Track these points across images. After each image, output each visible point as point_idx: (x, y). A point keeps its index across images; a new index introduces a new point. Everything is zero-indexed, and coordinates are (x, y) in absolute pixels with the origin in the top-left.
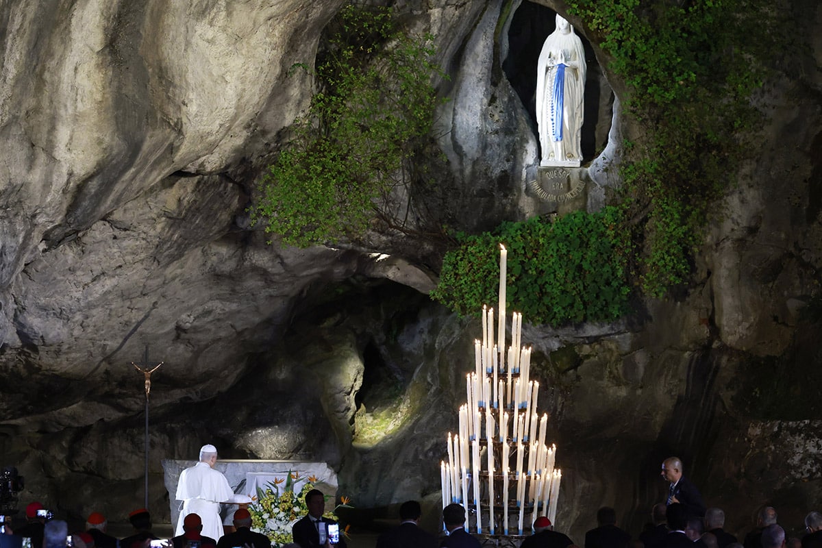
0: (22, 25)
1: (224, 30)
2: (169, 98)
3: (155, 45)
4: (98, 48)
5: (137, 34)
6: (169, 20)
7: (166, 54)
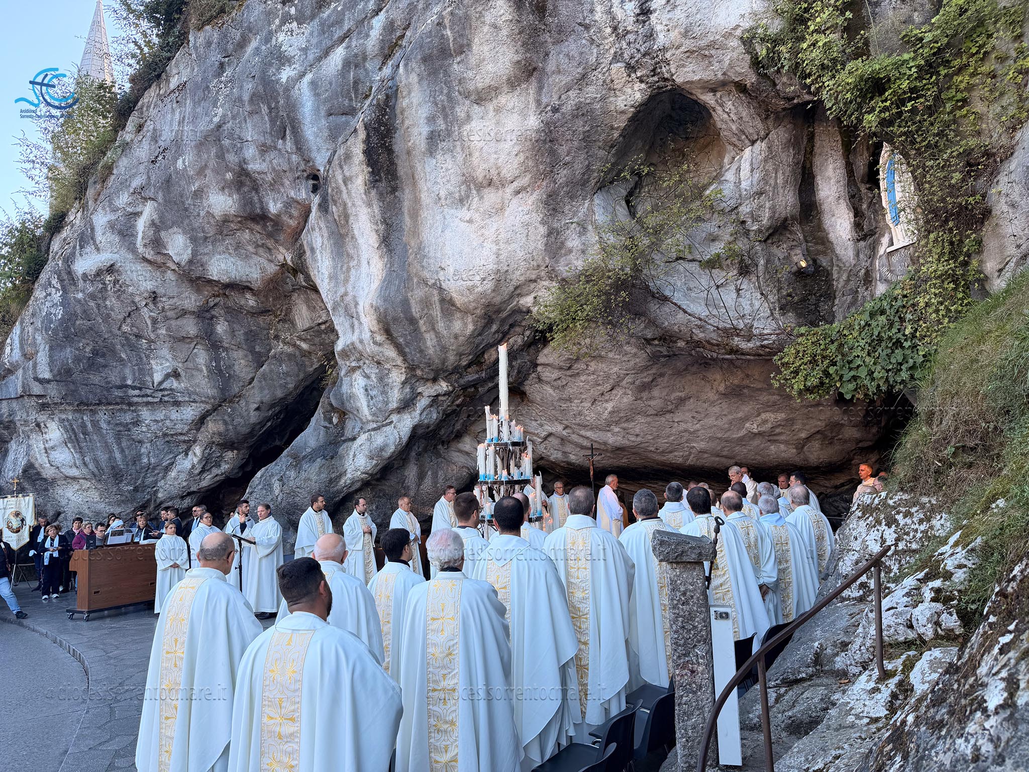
0: (323, 243)
1: (477, 210)
2: (423, 267)
3: (416, 232)
4: (376, 245)
5: (401, 230)
6: (424, 214)
7: (425, 238)
